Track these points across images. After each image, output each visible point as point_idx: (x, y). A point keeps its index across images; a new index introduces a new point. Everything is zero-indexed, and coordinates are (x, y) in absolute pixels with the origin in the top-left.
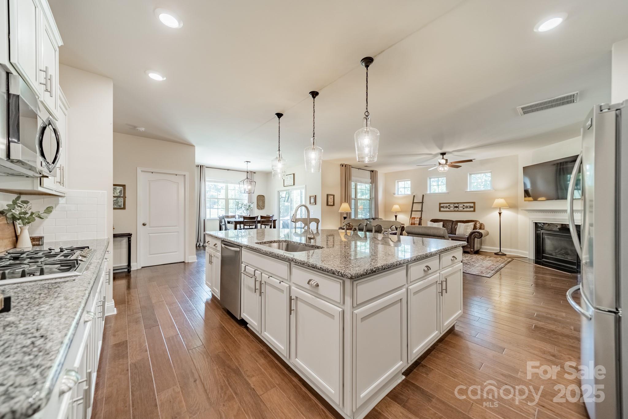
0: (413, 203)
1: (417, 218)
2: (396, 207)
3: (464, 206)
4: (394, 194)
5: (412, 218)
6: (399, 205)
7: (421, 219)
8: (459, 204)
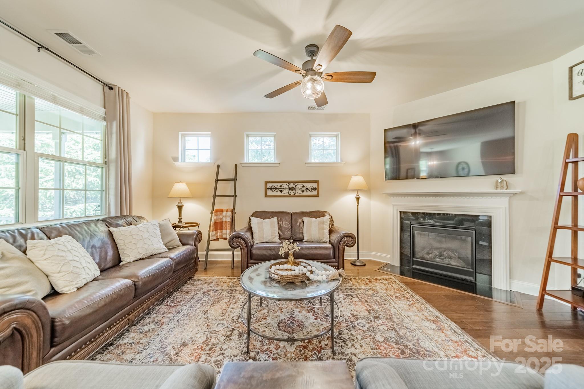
0: (217, 180)
1: (227, 211)
2: (180, 188)
3: (303, 186)
4: (176, 159)
5: (217, 211)
6: (188, 184)
7: (233, 211)
8: (297, 184)
